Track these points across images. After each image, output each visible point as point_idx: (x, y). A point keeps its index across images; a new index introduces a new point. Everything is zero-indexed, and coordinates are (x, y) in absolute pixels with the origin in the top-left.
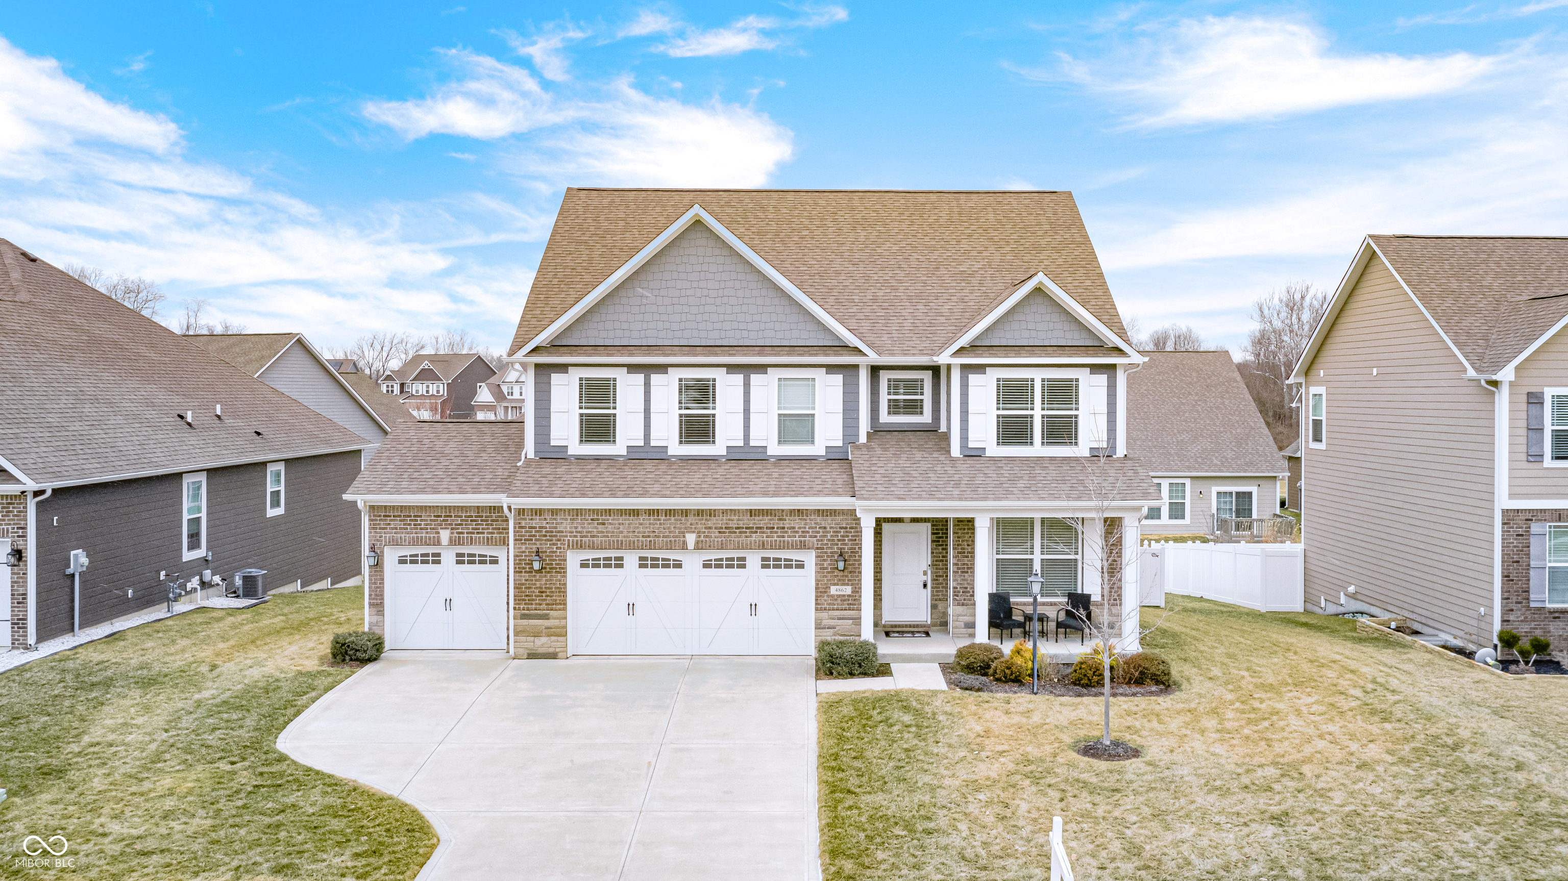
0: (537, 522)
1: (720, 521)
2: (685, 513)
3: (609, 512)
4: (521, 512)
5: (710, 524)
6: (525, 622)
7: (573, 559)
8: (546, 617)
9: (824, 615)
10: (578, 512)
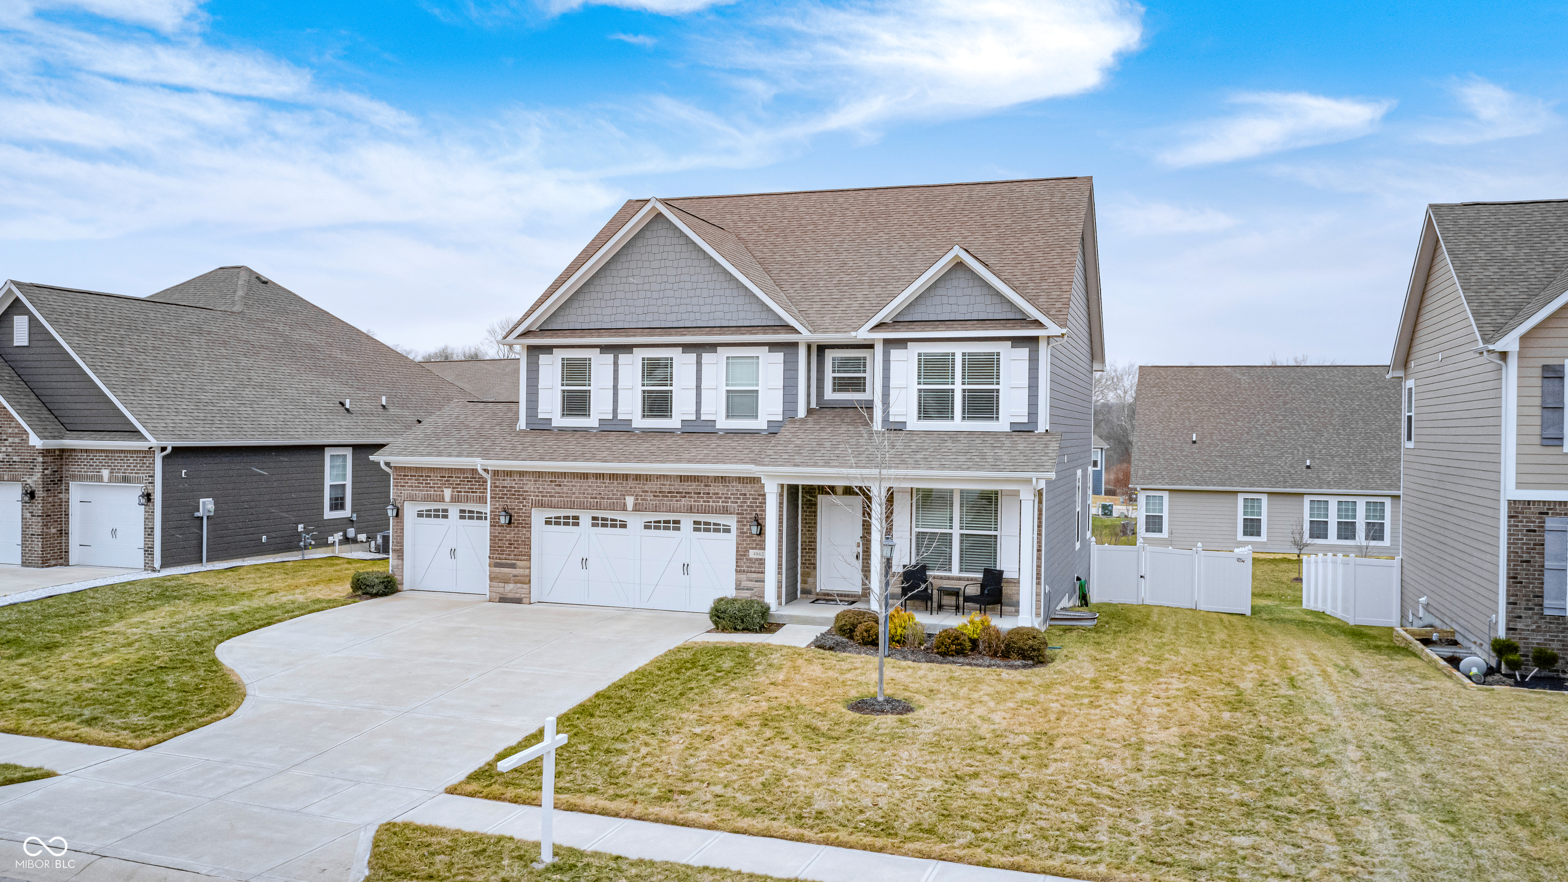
0: (508, 482)
1: (654, 485)
2: (626, 477)
3: (564, 475)
4: (496, 473)
5: (646, 488)
6: (497, 570)
7: (538, 517)
8: (513, 566)
9: (743, 577)
10: (539, 474)
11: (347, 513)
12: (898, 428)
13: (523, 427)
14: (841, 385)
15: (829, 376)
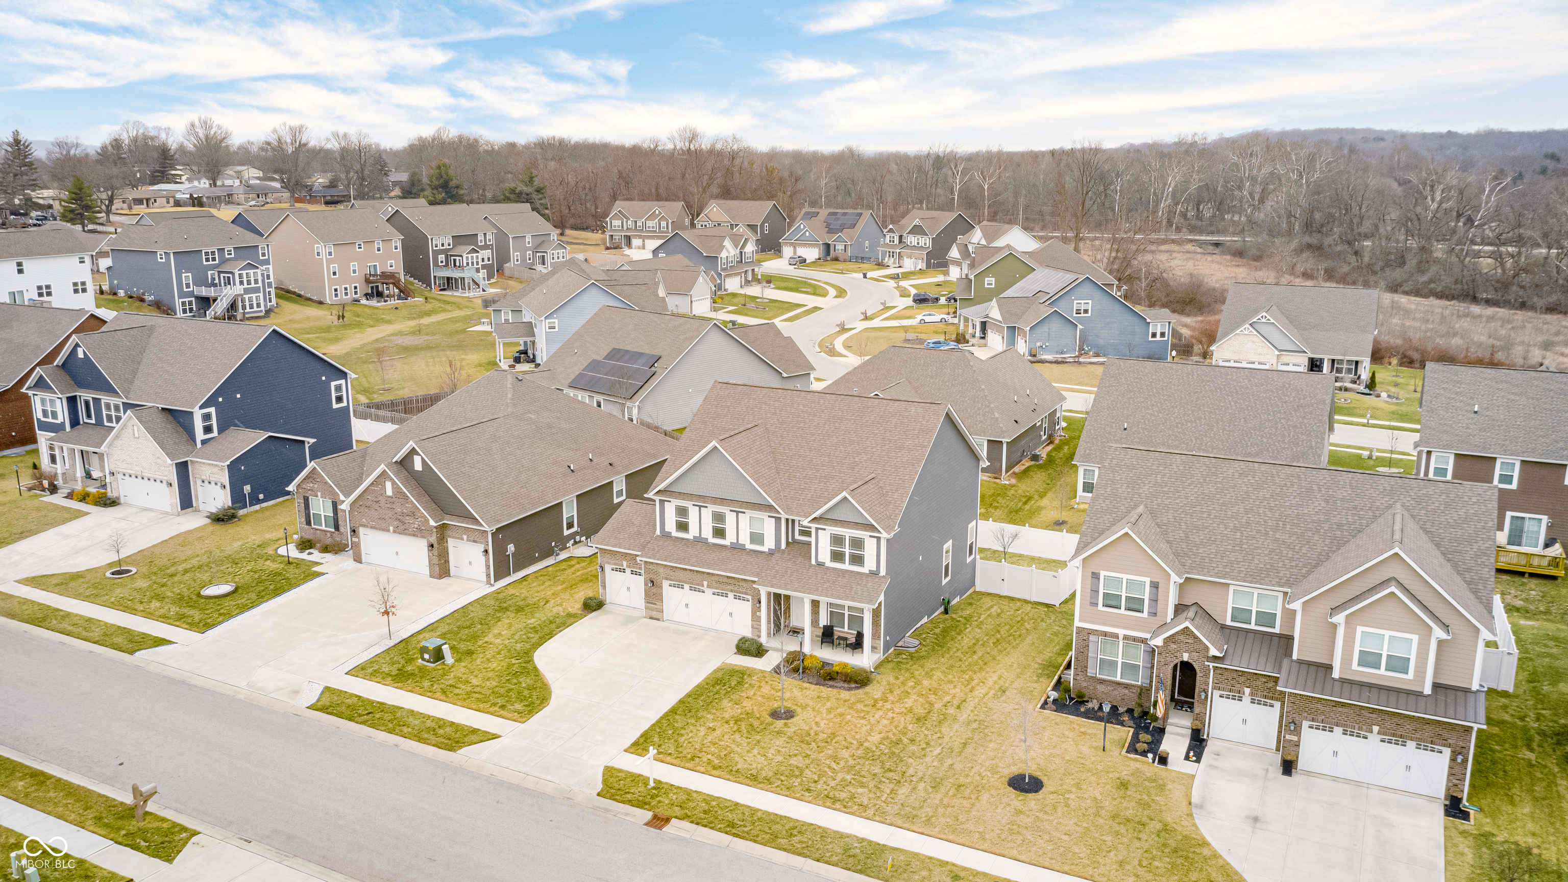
0: (651, 567)
1: (716, 578)
3: (679, 568)
4: (646, 562)
5: (713, 579)
6: (648, 605)
7: (665, 584)
8: (656, 604)
9: (752, 625)
10: (665, 566)
11: (575, 529)
12: (820, 565)
13: (659, 535)
14: (803, 533)
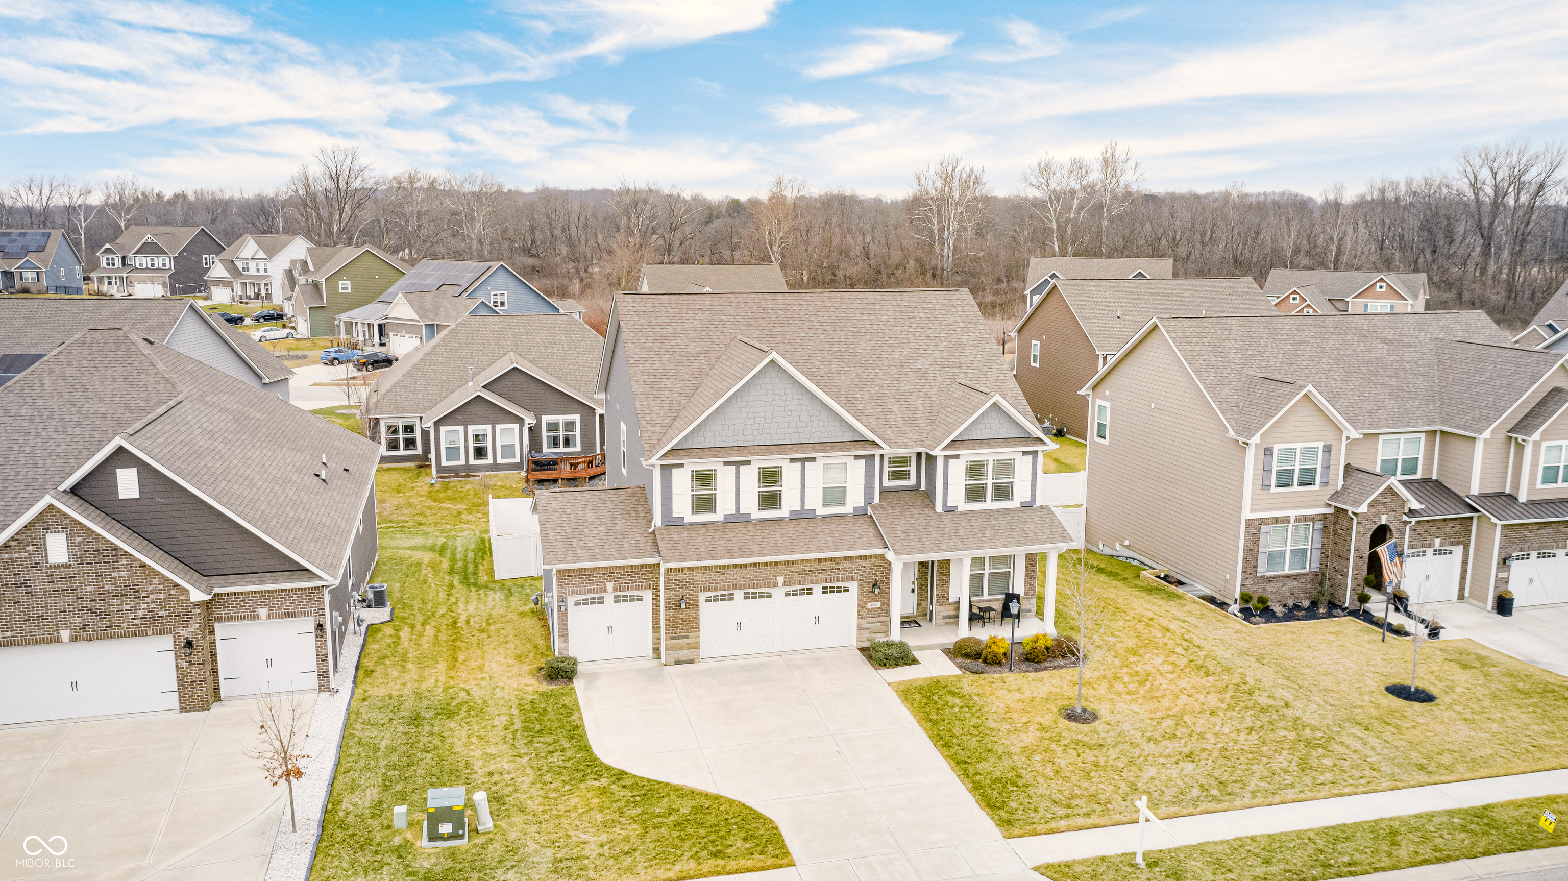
0: (680, 576)
1: (799, 567)
2: (777, 563)
3: (727, 566)
4: (669, 570)
5: (792, 569)
6: (673, 641)
7: (703, 596)
8: (686, 637)
9: (863, 621)
10: (707, 568)
13: (659, 524)
14: (894, 476)
15: (886, 469)
